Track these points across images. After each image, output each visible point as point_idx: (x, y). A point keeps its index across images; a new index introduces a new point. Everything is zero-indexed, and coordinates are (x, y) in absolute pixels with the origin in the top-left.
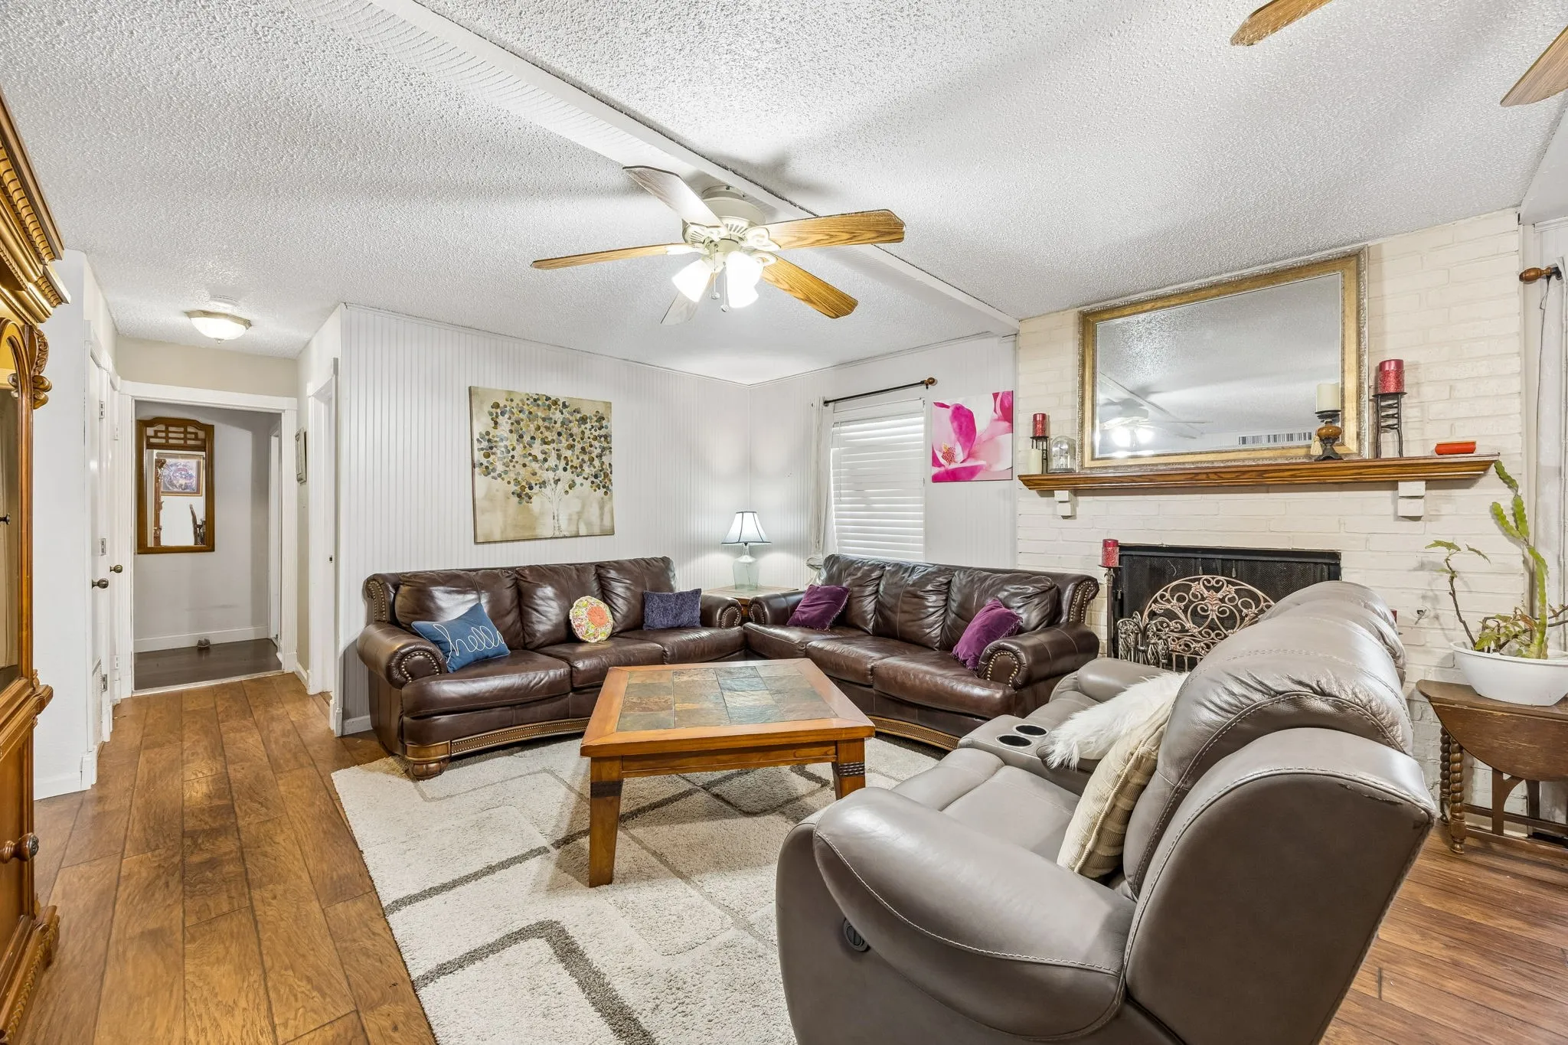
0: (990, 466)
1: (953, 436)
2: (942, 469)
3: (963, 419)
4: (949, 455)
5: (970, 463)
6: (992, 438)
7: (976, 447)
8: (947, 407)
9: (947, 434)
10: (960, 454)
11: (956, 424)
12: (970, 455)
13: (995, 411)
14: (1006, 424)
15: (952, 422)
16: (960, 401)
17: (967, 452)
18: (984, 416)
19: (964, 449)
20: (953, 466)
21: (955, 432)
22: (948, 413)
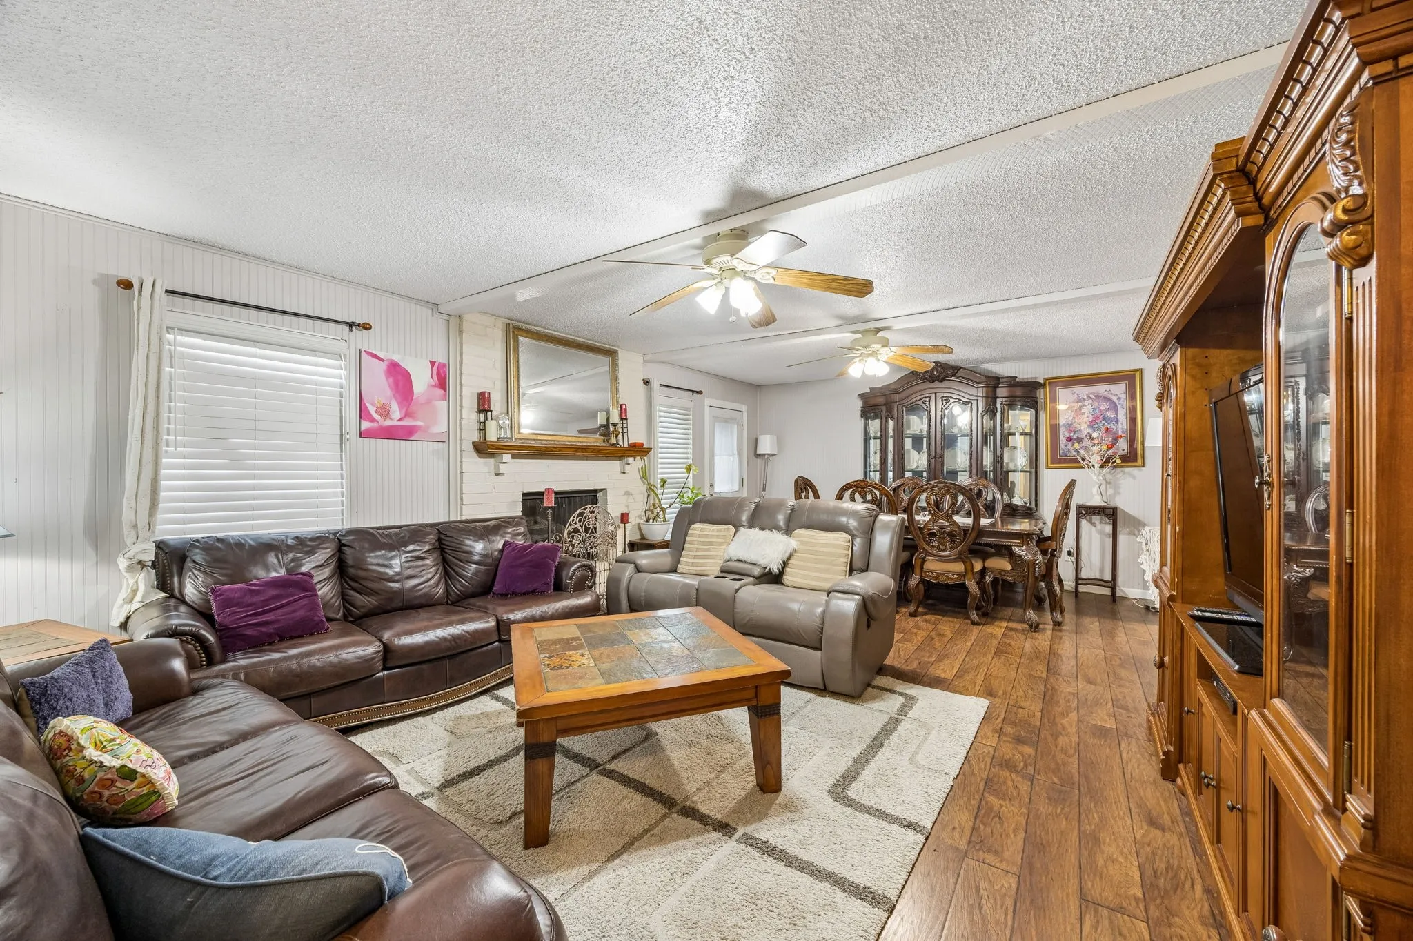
0: (428, 427)
1: (389, 393)
2: (375, 425)
3: (399, 376)
4: (384, 411)
5: (408, 422)
6: (429, 402)
7: (413, 408)
8: (382, 360)
9: (379, 389)
10: (396, 412)
11: (391, 380)
12: (407, 415)
13: (432, 377)
14: (442, 392)
15: (387, 378)
16: (396, 358)
17: (404, 411)
18: (422, 380)
19: (400, 408)
20: (388, 423)
21: (391, 389)
22: (383, 366)
